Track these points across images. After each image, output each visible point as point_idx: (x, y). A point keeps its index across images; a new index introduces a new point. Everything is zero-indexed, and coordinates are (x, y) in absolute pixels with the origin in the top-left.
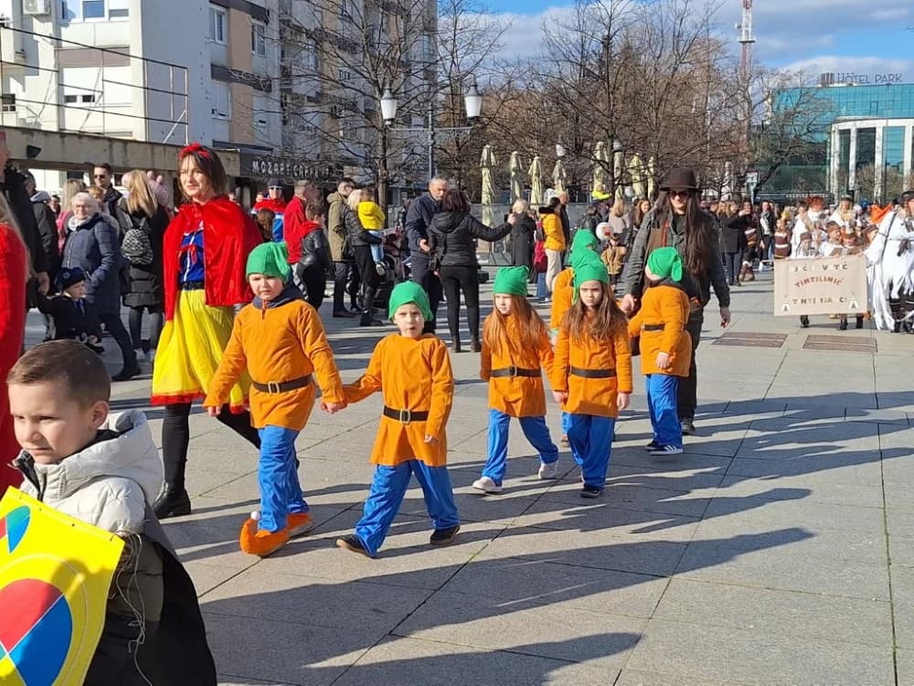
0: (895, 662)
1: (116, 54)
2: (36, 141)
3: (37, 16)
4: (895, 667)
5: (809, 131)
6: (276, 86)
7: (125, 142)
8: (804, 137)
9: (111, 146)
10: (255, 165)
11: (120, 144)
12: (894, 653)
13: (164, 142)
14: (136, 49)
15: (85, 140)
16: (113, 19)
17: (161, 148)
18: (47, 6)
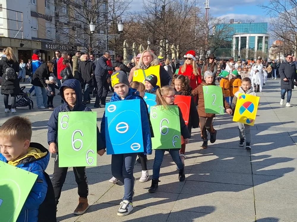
0: (255, 205)
4: (255, 206)
5: (226, 38)
6: (53, 19)
7: (1, 37)
8: (225, 39)
10: (47, 46)
12: (254, 202)
13: (14, 38)
14: (4, 6)
17: (14, 40)
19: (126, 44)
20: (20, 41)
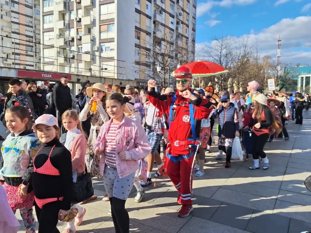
1: (111, 59)
2: (79, 78)
3: (96, 51)
6: (152, 67)
7: (105, 78)
9: (101, 79)
10: (141, 84)
11: (103, 79)
14: (116, 58)
15: (94, 78)
16: (112, 51)
17: (115, 80)
18: (98, 48)
19: (194, 81)
20: (120, 80)
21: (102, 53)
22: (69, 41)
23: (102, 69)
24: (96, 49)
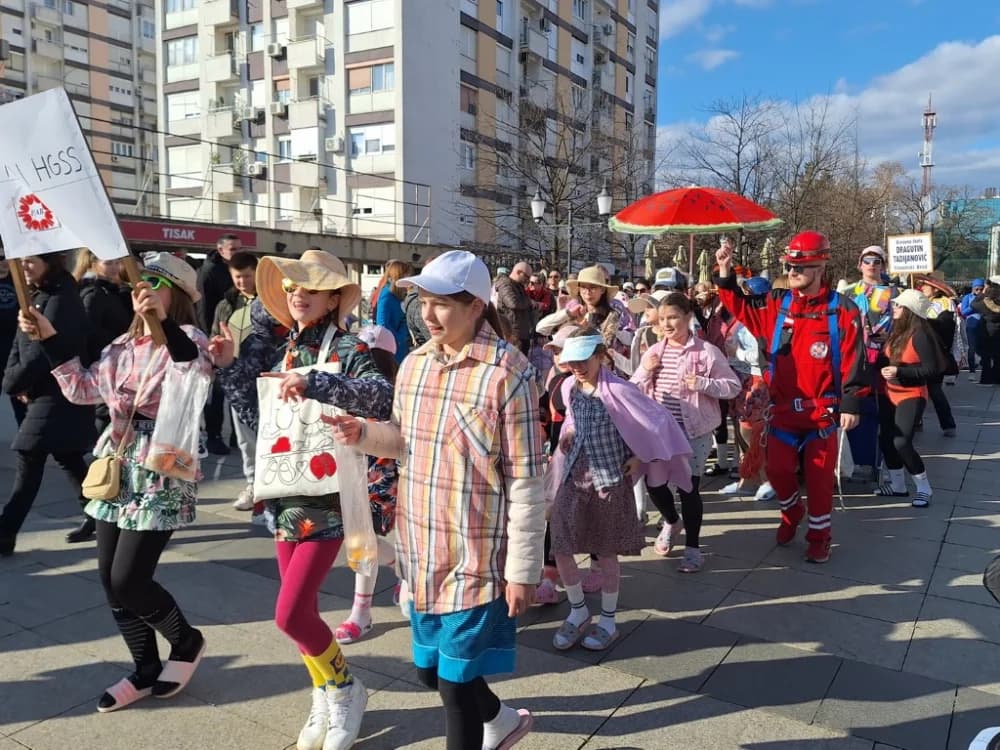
1: (385, 178)
2: (284, 239)
3: (337, 152)
5: (972, 233)
6: (515, 201)
7: (365, 240)
9: (351, 244)
11: (360, 242)
13: (413, 242)
14: (399, 175)
15: (328, 239)
16: (386, 152)
17: (397, 245)
18: (342, 144)
20: (413, 247)
21: (355, 158)
22: (249, 121)
23: (357, 211)
24: (336, 147)
